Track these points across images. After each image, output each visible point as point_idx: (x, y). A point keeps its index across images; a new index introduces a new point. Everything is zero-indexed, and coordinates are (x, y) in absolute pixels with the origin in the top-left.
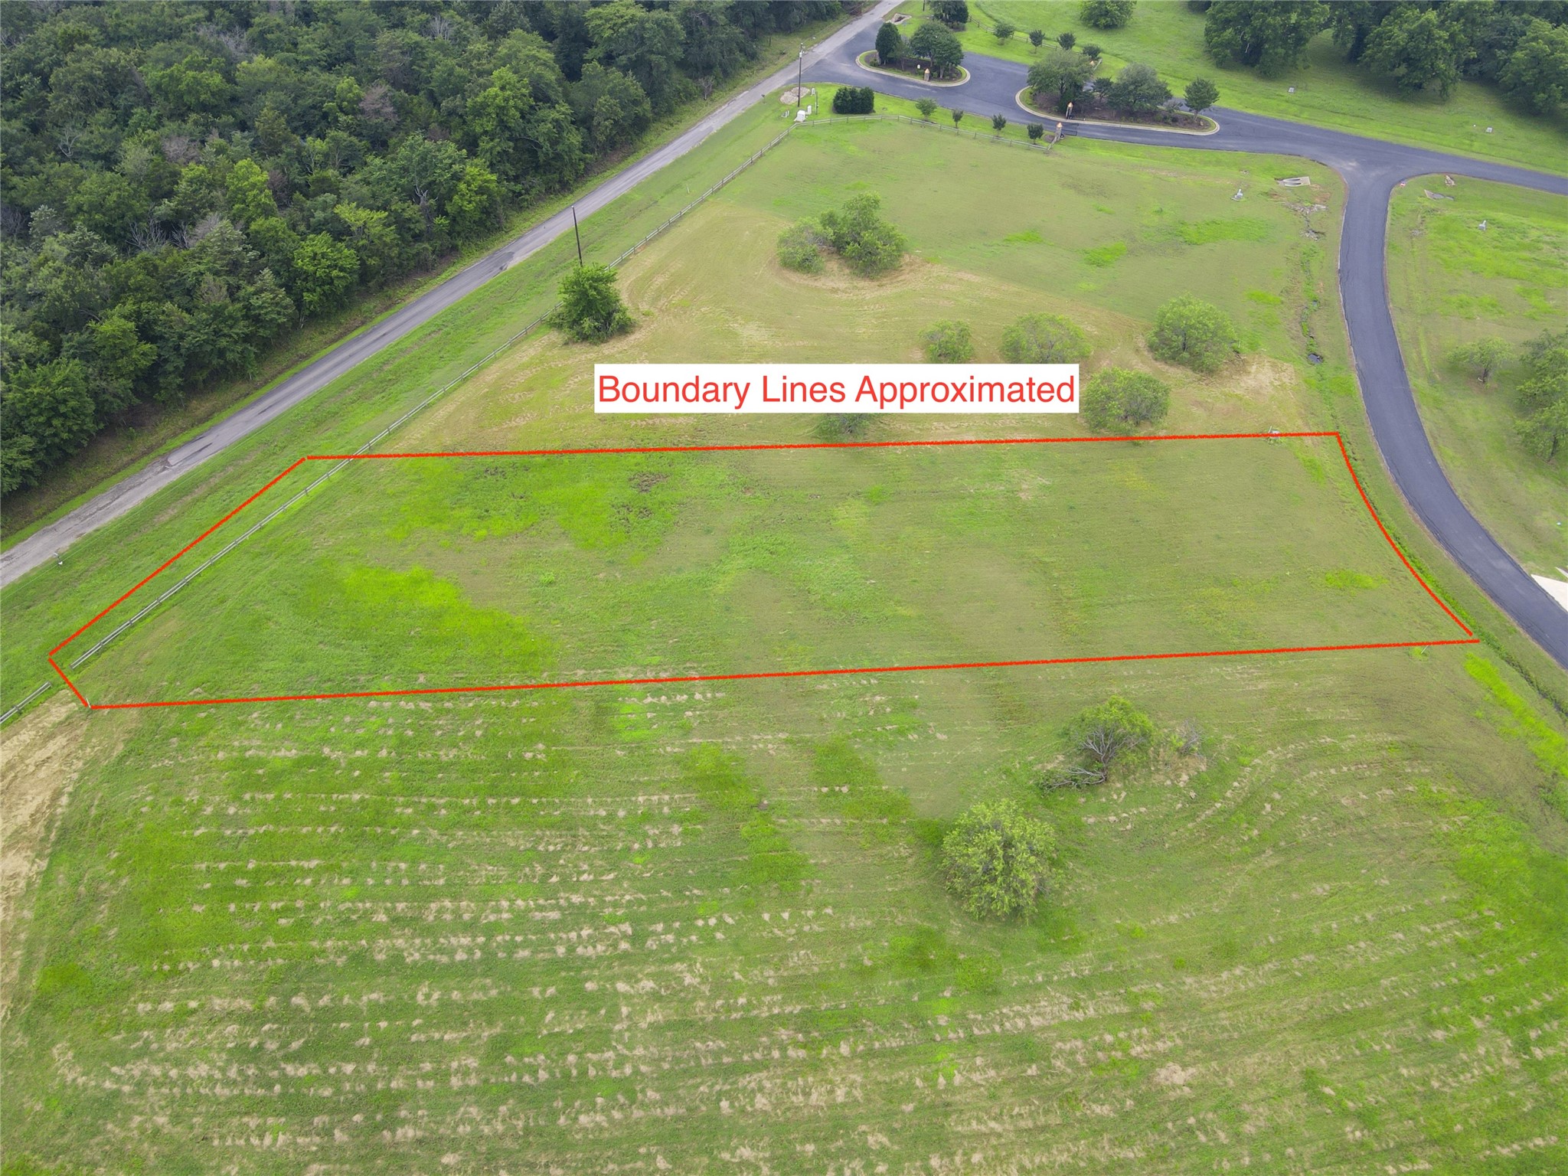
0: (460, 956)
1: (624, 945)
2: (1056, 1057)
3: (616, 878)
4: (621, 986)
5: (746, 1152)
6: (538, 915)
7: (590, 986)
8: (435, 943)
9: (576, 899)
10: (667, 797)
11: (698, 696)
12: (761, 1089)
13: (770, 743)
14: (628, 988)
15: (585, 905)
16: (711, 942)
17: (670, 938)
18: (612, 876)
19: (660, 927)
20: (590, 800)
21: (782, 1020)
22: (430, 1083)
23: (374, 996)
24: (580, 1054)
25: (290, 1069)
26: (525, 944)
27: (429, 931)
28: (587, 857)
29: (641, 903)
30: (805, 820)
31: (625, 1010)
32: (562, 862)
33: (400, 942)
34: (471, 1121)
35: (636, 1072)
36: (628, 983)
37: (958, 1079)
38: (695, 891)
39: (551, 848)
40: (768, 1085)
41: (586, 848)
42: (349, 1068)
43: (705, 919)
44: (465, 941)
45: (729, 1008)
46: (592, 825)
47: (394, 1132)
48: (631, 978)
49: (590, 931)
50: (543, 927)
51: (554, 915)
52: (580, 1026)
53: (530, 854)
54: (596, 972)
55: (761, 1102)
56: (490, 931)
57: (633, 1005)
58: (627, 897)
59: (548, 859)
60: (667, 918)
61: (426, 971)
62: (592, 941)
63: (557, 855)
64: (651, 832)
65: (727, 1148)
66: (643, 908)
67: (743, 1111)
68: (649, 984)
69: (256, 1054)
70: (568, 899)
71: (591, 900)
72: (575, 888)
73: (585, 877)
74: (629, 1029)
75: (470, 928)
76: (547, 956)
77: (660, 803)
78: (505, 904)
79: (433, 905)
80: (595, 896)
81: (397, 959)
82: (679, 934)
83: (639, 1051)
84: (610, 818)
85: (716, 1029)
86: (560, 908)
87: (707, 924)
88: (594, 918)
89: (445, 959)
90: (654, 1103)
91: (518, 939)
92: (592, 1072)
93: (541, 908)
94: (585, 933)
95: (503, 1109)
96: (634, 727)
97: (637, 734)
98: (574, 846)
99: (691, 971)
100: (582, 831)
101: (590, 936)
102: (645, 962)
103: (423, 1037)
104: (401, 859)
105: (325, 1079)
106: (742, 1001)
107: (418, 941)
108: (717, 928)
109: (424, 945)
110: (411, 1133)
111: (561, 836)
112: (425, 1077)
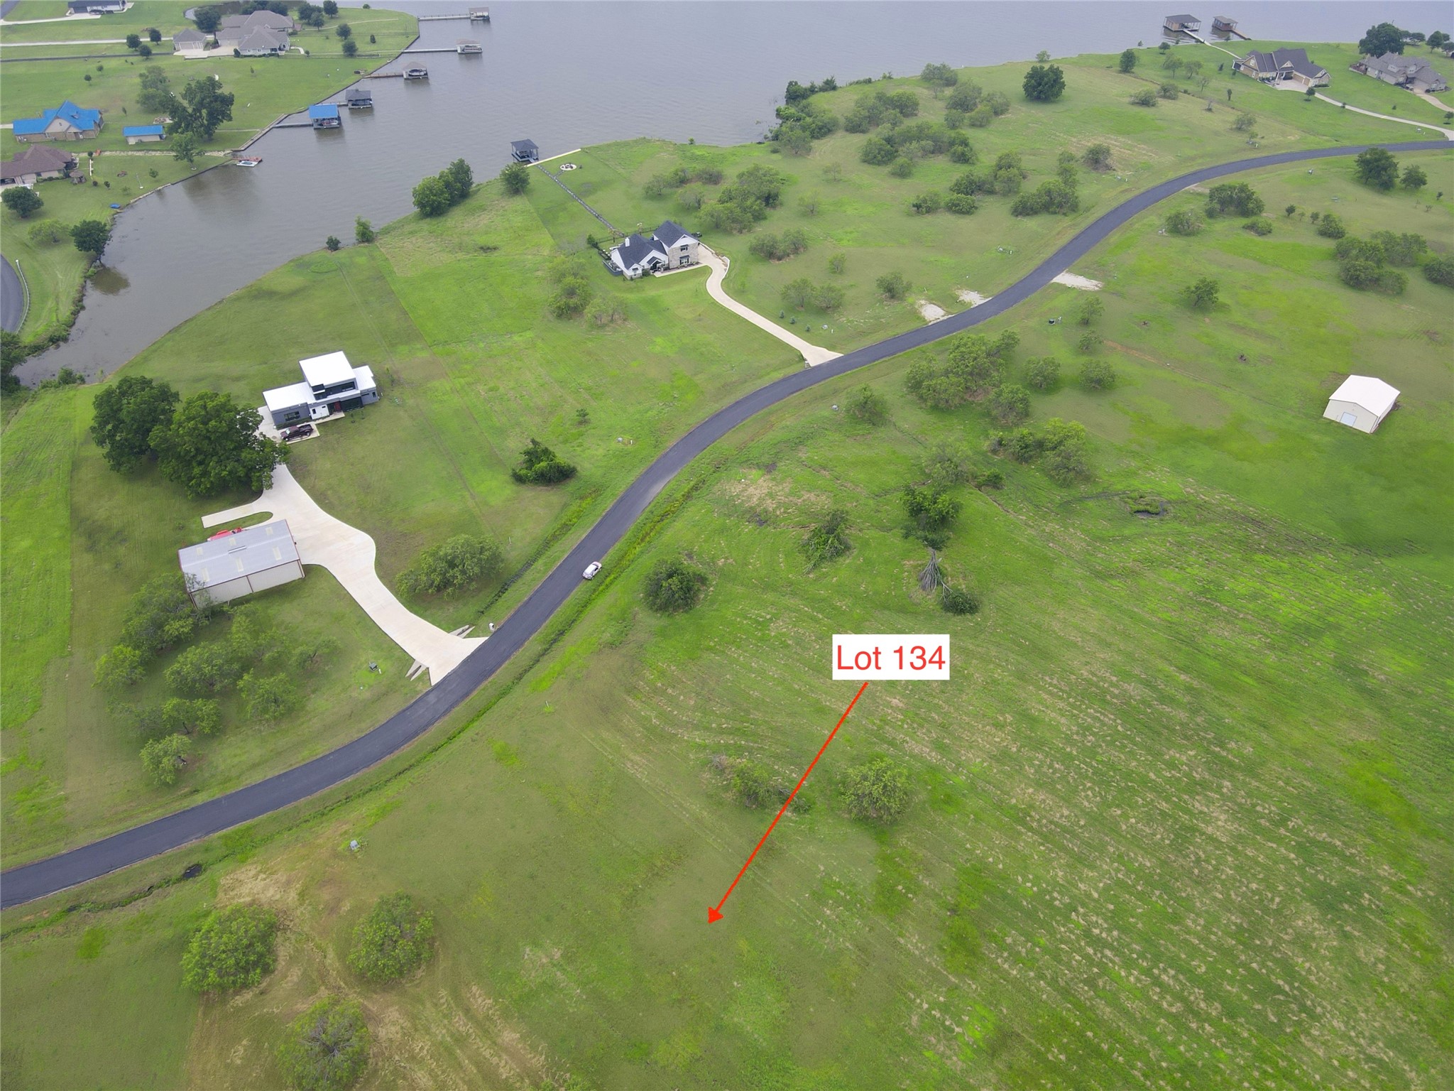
0: (1172, 972)
1: (1081, 910)
2: (933, 737)
3: (1062, 943)
4: (1096, 895)
5: (1086, 803)
6: (1117, 959)
7: (1111, 907)
8: (1183, 990)
9: (1091, 951)
10: (999, 961)
11: (925, 1006)
12: (1062, 816)
13: (912, 942)
14: (1093, 892)
15: (1087, 944)
16: (1036, 877)
17: (1055, 895)
18: (1063, 946)
19: (1057, 903)
20: (1044, 997)
21: (1031, 829)
22: (1214, 930)
23: (1229, 988)
24: (1134, 886)
25: (1287, 988)
26: (1132, 951)
27: (1184, 1000)
28: (1070, 968)
29: (1057, 922)
30: (937, 890)
31: (1101, 885)
32: (1085, 976)
33: (1202, 1005)
34: (1201, 902)
35: (1112, 862)
36: (1091, 894)
37: (978, 760)
38: (1025, 903)
39: (1086, 988)
40: (1058, 815)
41: (1066, 972)
42: (1254, 965)
43: (1031, 888)
44: (1164, 977)
45: (1051, 851)
46: (1053, 982)
47: (1241, 924)
48: (1089, 896)
49: (1094, 930)
50: (1116, 951)
51: (1108, 952)
52: (1127, 896)
53: (1101, 994)
54: (1104, 910)
55: (1066, 812)
56: (1148, 972)
57: (1095, 884)
58: (1062, 929)
59: (1091, 983)
60: (1050, 905)
61: (1195, 980)
62: (1096, 925)
63: (1085, 982)
64: (1024, 950)
65: (1092, 811)
66: (1058, 918)
67: (1076, 816)
68: (1081, 886)
69: (1303, 1008)
70: (1095, 954)
71: (1083, 944)
72: (1086, 956)
73: (1078, 958)
74: (1104, 878)
75: (1157, 981)
76: (1124, 937)
77: (1006, 961)
78: (1132, 979)
79: (1175, 1011)
80: (1079, 944)
81: (1208, 998)
82: (1050, 893)
83: (1105, 867)
84: (1041, 976)
85: (1064, 849)
86: (1102, 953)
87: (1033, 886)
88: (1087, 933)
89: (1181, 977)
90: (1112, 846)
91: (1135, 956)
92: (1133, 876)
93: (1111, 961)
94: (1096, 931)
95: (1184, 895)
96: (983, 1018)
97: (984, 1013)
98: (1072, 979)
99: (1056, 875)
100: (1062, 983)
101: (1095, 928)
102: (1075, 896)
103: (1210, 951)
104: (1180, 1053)
105: (1270, 971)
106: (1042, 848)
107: (1192, 998)
108: (1029, 881)
109: (1190, 994)
110: (1233, 918)
111: (1075, 990)
112: (1215, 934)
